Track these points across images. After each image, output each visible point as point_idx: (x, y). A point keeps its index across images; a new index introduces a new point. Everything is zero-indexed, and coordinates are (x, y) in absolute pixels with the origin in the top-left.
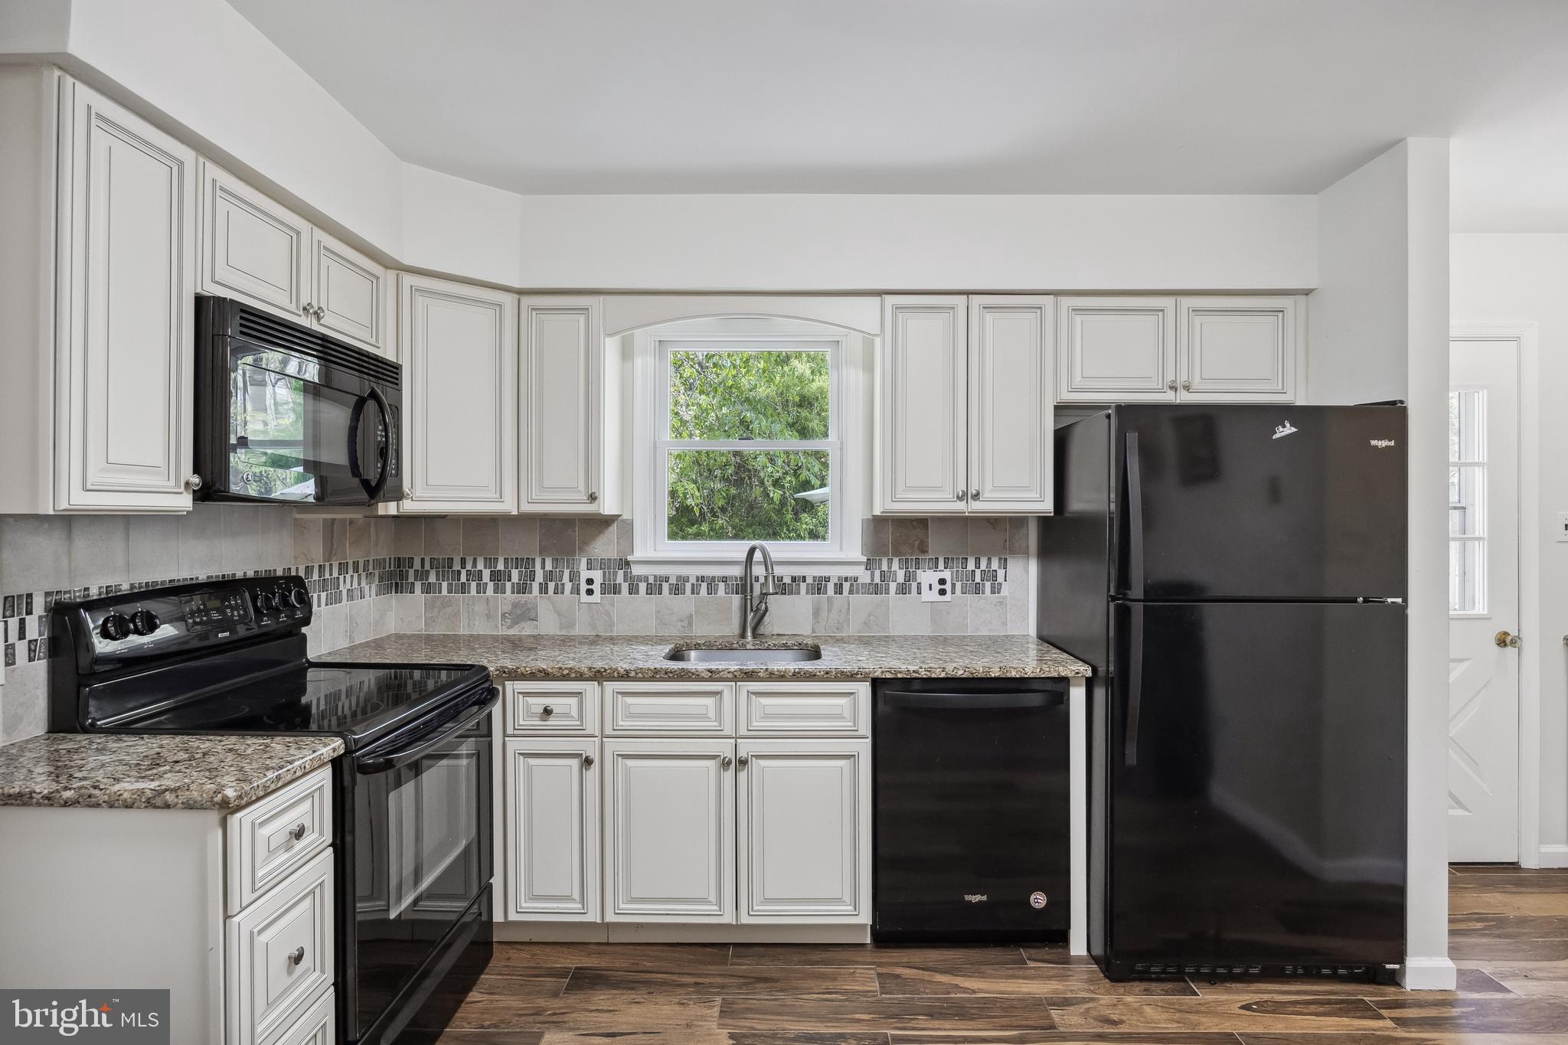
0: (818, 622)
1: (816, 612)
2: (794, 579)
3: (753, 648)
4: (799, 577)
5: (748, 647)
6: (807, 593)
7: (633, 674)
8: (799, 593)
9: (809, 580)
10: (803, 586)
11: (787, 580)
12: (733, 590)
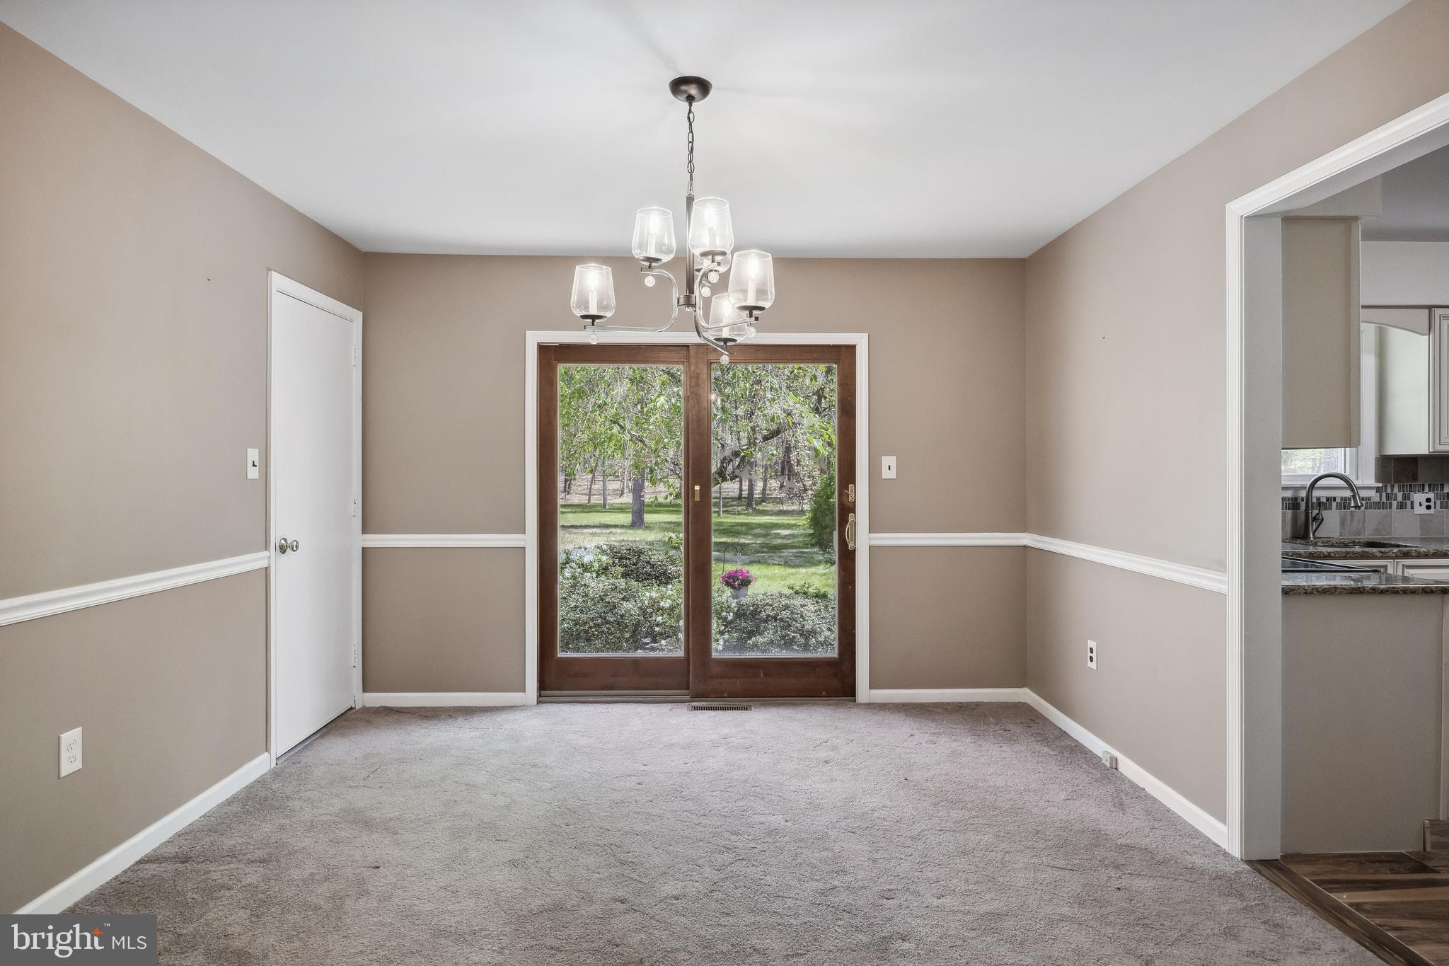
0: (1344, 529)
1: (1343, 522)
2: (1328, 499)
3: (1321, 545)
4: (1331, 498)
5: (1319, 544)
6: (1337, 509)
7: (1333, 555)
8: (1331, 509)
9: (1338, 500)
10: (1334, 504)
11: (1323, 500)
12: (1286, 506)
